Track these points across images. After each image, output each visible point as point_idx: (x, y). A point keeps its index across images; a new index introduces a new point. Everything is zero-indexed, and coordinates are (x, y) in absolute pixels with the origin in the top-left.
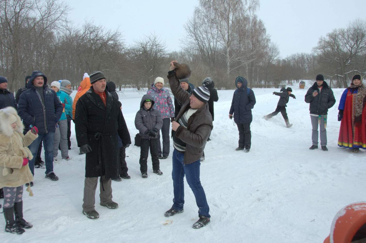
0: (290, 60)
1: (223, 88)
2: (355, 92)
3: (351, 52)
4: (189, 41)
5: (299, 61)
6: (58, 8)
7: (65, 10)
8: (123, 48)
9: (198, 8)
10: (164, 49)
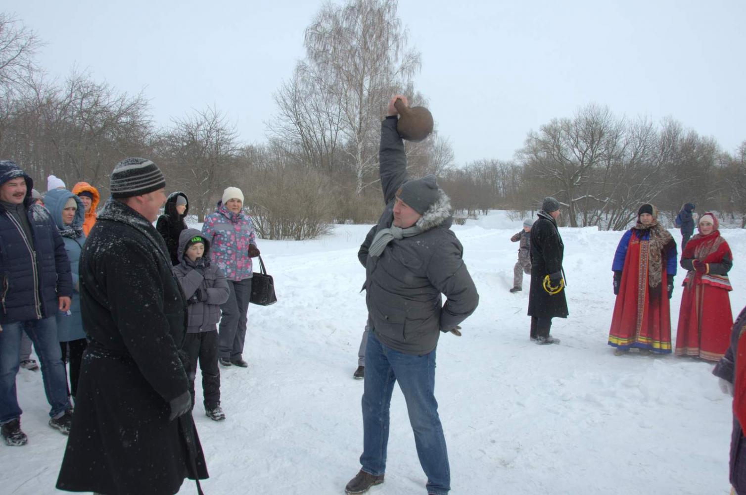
0: (470, 173)
1: (348, 221)
2: (644, 237)
3: (582, 162)
4: (284, 126)
5: (487, 175)
6: (13, 40)
7: (29, 45)
8: (149, 133)
9: (303, 63)
10: (233, 140)
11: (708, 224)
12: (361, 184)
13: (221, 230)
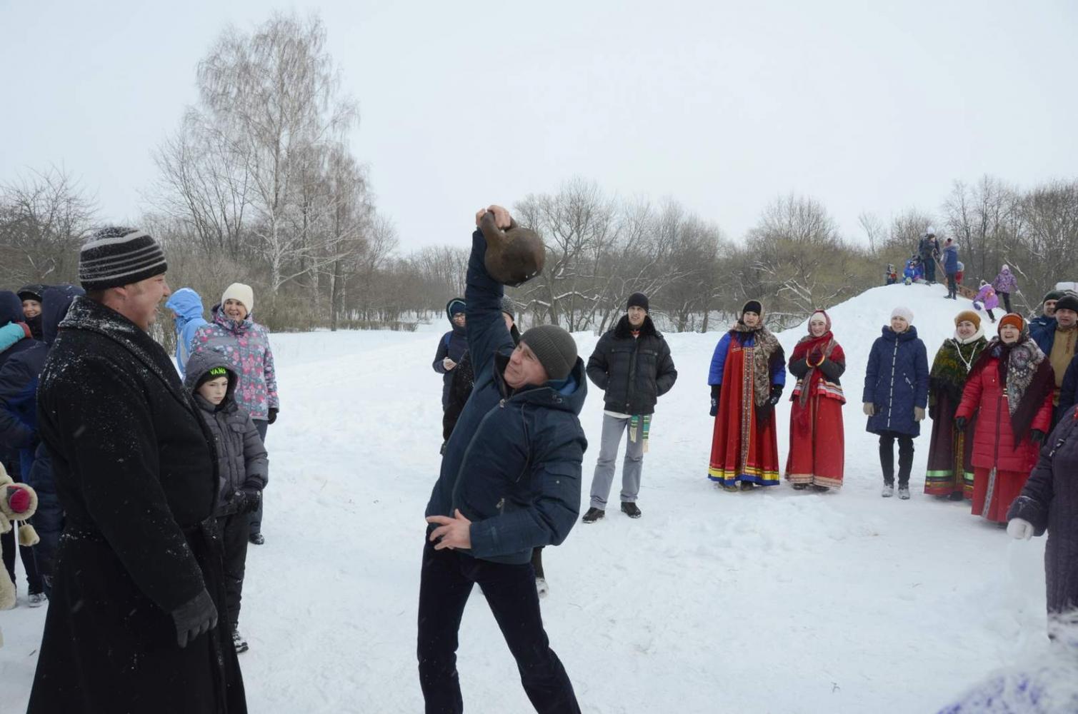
2: (747, 343)
4: (166, 197)
9: (194, 110)
10: (93, 214)
11: (821, 323)
12: (278, 279)
13: (218, 345)
